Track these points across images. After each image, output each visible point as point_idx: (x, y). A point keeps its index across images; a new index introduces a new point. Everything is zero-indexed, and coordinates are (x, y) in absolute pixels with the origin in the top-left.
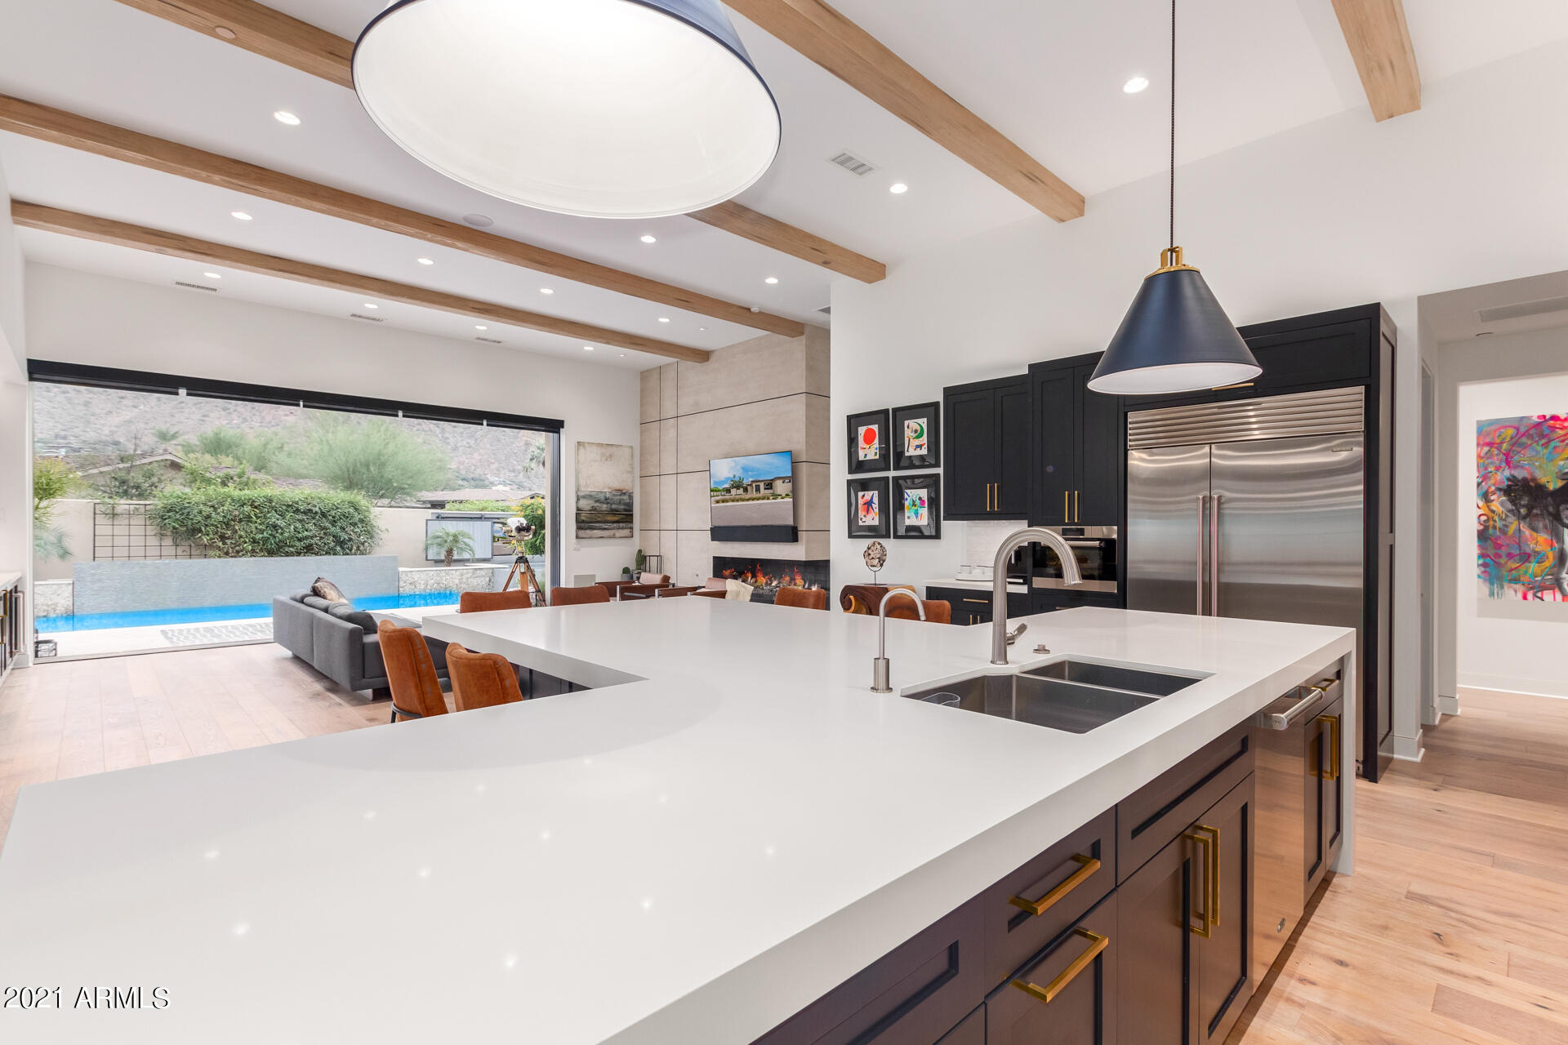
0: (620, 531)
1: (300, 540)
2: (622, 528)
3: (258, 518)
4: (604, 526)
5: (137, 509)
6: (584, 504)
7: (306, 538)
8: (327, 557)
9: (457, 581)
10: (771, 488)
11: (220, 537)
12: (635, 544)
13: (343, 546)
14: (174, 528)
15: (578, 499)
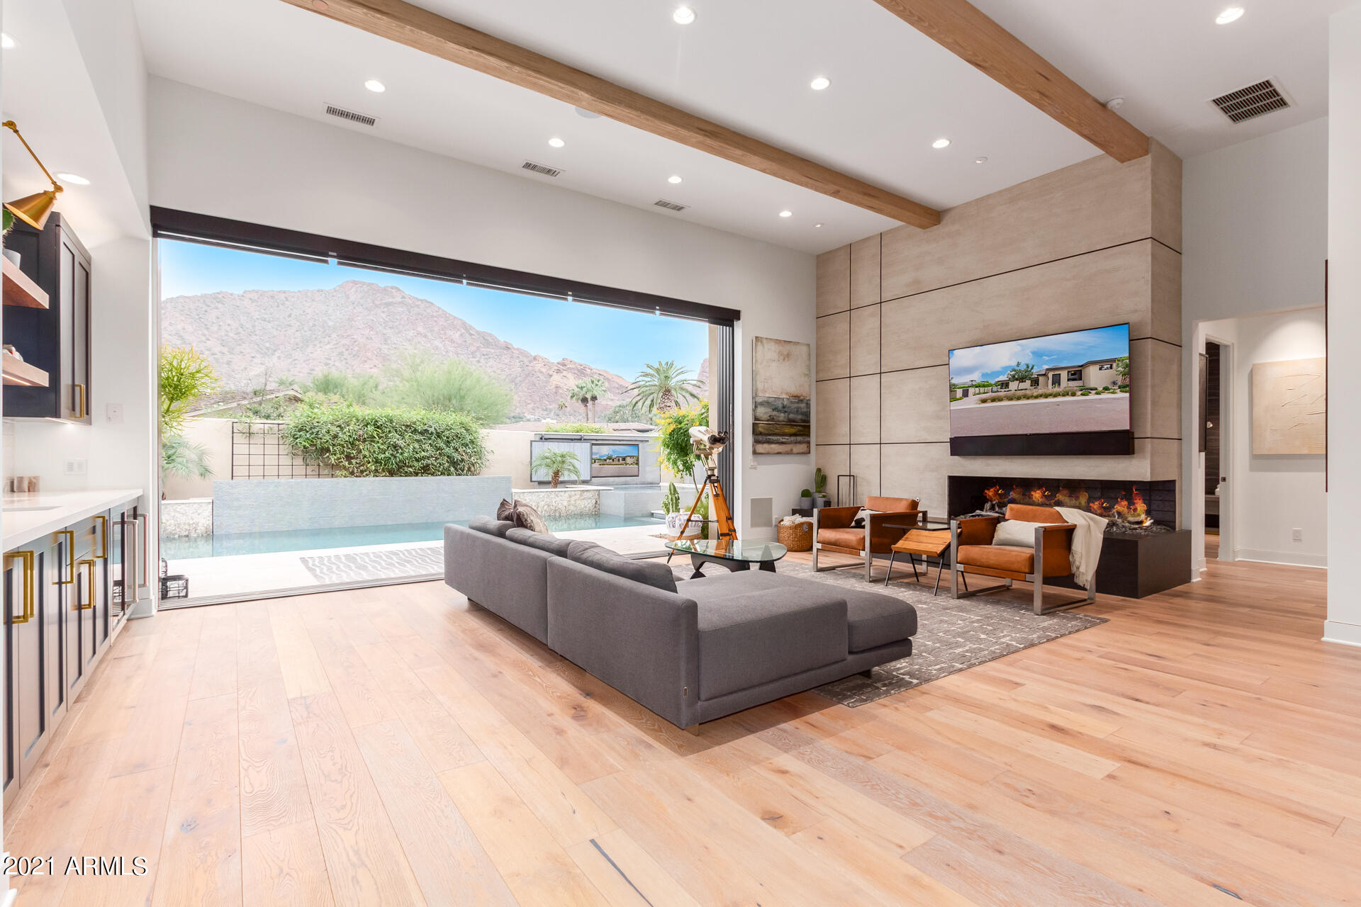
0: (798, 445)
1: (417, 460)
2: (800, 443)
3: (380, 438)
4: (781, 439)
5: (271, 429)
6: (762, 411)
7: (424, 458)
8: (442, 477)
9: (565, 503)
10: (1081, 379)
11: (346, 456)
12: (812, 462)
13: (457, 467)
14: (304, 447)
15: (756, 407)
